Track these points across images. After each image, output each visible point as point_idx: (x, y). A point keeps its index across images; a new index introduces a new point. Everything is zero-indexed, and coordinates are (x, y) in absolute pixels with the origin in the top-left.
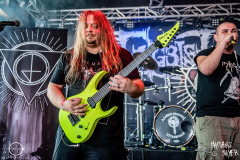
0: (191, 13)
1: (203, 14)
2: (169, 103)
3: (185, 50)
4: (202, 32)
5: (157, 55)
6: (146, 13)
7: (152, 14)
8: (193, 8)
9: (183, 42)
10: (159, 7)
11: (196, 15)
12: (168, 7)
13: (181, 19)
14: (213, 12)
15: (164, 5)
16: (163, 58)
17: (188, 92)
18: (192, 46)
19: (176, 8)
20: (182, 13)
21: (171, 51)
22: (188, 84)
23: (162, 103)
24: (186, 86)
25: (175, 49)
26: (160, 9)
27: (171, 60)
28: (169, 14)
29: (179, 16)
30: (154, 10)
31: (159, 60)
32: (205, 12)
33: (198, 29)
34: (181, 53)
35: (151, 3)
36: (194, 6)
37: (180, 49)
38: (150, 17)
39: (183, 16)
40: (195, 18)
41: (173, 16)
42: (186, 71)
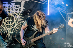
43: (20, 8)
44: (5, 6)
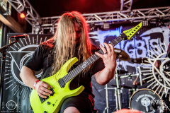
0: (154, 14)
1: (164, 15)
3: (151, 44)
4: (164, 29)
7: (123, 17)
8: (155, 10)
9: (149, 38)
11: (158, 15)
12: (135, 11)
13: (146, 19)
16: (134, 50)
17: (155, 78)
18: (156, 41)
20: (147, 15)
21: (140, 45)
22: (155, 71)
23: (135, 87)
24: (153, 73)
26: (129, 12)
29: (144, 17)
30: (124, 13)
32: (166, 13)
33: (160, 26)
34: (148, 46)
38: (122, 19)
39: (148, 17)
41: (140, 17)
43: (161, 44)
44: (131, 45)
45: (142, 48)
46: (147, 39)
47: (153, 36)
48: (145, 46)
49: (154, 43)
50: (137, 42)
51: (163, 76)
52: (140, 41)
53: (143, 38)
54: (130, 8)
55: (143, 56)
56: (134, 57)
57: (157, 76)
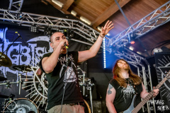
0: (43, 22)
1: (52, 25)
2: (18, 96)
3: (37, 52)
5: (12, 54)
6: (5, 15)
8: (45, 18)
9: (35, 45)
10: (17, 12)
11: (47, 24)
12: (25, 14)
13: (35, 25)
14: (60, 24)
15: (21, 11)
16: (18, 56)
17: (35, 87)
18: (42, 49)
19: (32, 16)
20: (36, 21)
24: (34, 82)
25: (29, 50)
26: (18, 14)
27: (24, 59)
28: (25, 19)
29: (33, 23)
31: (13, 58)
32: (54, 23)
34: (33, 54)
35: (10, 7)
36: (47, 17)
37: (33, 51)
38: (8, 19)
39: (37, 23)
40: (46, 27)
41: (29, 22)
42: (35, 69)
45: (27, 54)
46: (33, 46)
47: (40, 44)
48: (31, 53)
49: (40, 52)
50: (23, 48)
51: (43, 86)
52: (25, 47)
53: (29, 44)
54: (20, 9)
55: (27, 63)
56: (17, 64)
57: (37, 85)
